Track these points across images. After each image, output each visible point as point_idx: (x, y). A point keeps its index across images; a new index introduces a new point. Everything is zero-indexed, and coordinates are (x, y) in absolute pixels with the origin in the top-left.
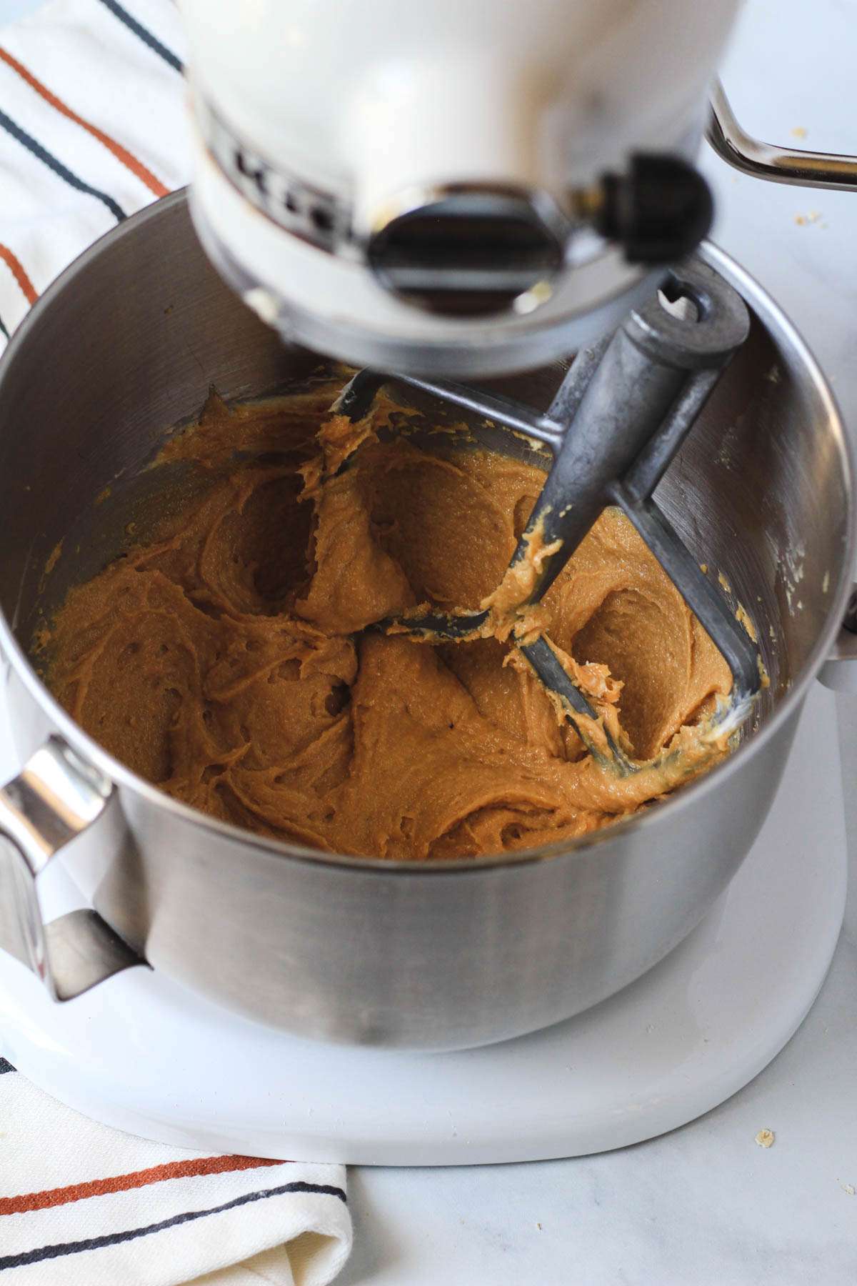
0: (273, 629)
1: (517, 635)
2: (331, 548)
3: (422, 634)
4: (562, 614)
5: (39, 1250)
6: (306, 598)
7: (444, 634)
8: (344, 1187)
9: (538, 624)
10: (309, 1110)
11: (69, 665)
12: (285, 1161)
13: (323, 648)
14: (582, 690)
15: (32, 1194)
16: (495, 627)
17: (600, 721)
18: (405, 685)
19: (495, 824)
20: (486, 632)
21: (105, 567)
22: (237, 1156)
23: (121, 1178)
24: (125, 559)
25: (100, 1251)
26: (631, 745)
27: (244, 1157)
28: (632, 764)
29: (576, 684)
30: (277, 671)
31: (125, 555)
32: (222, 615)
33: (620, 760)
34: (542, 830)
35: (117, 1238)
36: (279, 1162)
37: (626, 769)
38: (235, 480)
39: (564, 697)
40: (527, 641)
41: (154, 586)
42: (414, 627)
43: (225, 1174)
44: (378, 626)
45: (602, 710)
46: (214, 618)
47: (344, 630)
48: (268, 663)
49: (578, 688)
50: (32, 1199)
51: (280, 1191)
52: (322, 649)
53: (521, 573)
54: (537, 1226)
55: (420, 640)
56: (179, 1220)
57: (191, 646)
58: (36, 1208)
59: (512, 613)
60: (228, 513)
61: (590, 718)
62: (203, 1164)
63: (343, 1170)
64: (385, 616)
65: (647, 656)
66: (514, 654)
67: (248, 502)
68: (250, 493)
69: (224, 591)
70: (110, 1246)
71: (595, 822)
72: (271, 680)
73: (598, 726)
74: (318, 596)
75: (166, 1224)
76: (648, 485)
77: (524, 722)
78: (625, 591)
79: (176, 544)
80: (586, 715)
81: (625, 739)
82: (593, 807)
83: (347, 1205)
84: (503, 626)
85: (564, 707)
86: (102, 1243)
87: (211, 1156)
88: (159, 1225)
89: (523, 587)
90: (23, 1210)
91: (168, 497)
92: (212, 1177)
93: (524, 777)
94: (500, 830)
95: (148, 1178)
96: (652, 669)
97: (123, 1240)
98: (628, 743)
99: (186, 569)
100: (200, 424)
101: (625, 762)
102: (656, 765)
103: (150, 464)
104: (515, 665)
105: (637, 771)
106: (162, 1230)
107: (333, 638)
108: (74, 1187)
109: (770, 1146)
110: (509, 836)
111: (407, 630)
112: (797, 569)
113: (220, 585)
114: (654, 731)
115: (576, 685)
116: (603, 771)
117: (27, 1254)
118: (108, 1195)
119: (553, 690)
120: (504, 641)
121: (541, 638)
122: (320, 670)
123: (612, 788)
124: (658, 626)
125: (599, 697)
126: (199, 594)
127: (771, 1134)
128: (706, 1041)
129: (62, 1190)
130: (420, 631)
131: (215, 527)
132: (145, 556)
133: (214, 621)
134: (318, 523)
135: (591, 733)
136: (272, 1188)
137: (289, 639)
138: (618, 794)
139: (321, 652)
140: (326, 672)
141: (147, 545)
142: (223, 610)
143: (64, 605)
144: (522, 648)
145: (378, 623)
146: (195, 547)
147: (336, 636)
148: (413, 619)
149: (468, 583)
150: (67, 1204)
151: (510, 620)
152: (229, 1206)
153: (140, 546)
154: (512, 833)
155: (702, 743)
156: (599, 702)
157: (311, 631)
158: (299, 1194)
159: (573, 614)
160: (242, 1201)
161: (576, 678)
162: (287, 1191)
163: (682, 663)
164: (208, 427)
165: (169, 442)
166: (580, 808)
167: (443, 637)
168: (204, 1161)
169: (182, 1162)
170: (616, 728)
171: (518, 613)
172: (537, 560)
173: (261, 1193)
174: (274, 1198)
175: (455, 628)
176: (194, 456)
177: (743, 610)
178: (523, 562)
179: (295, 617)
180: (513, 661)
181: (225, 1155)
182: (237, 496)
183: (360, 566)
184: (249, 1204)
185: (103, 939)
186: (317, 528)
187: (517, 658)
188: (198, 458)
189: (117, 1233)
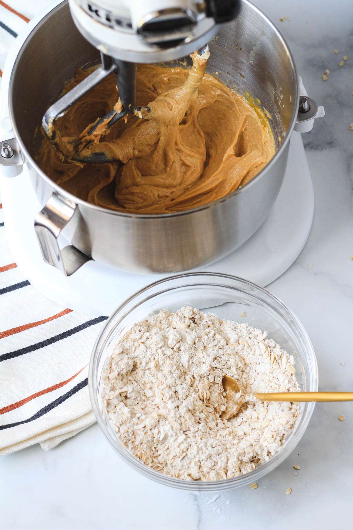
112: (281, 95)
185: (77, 253)
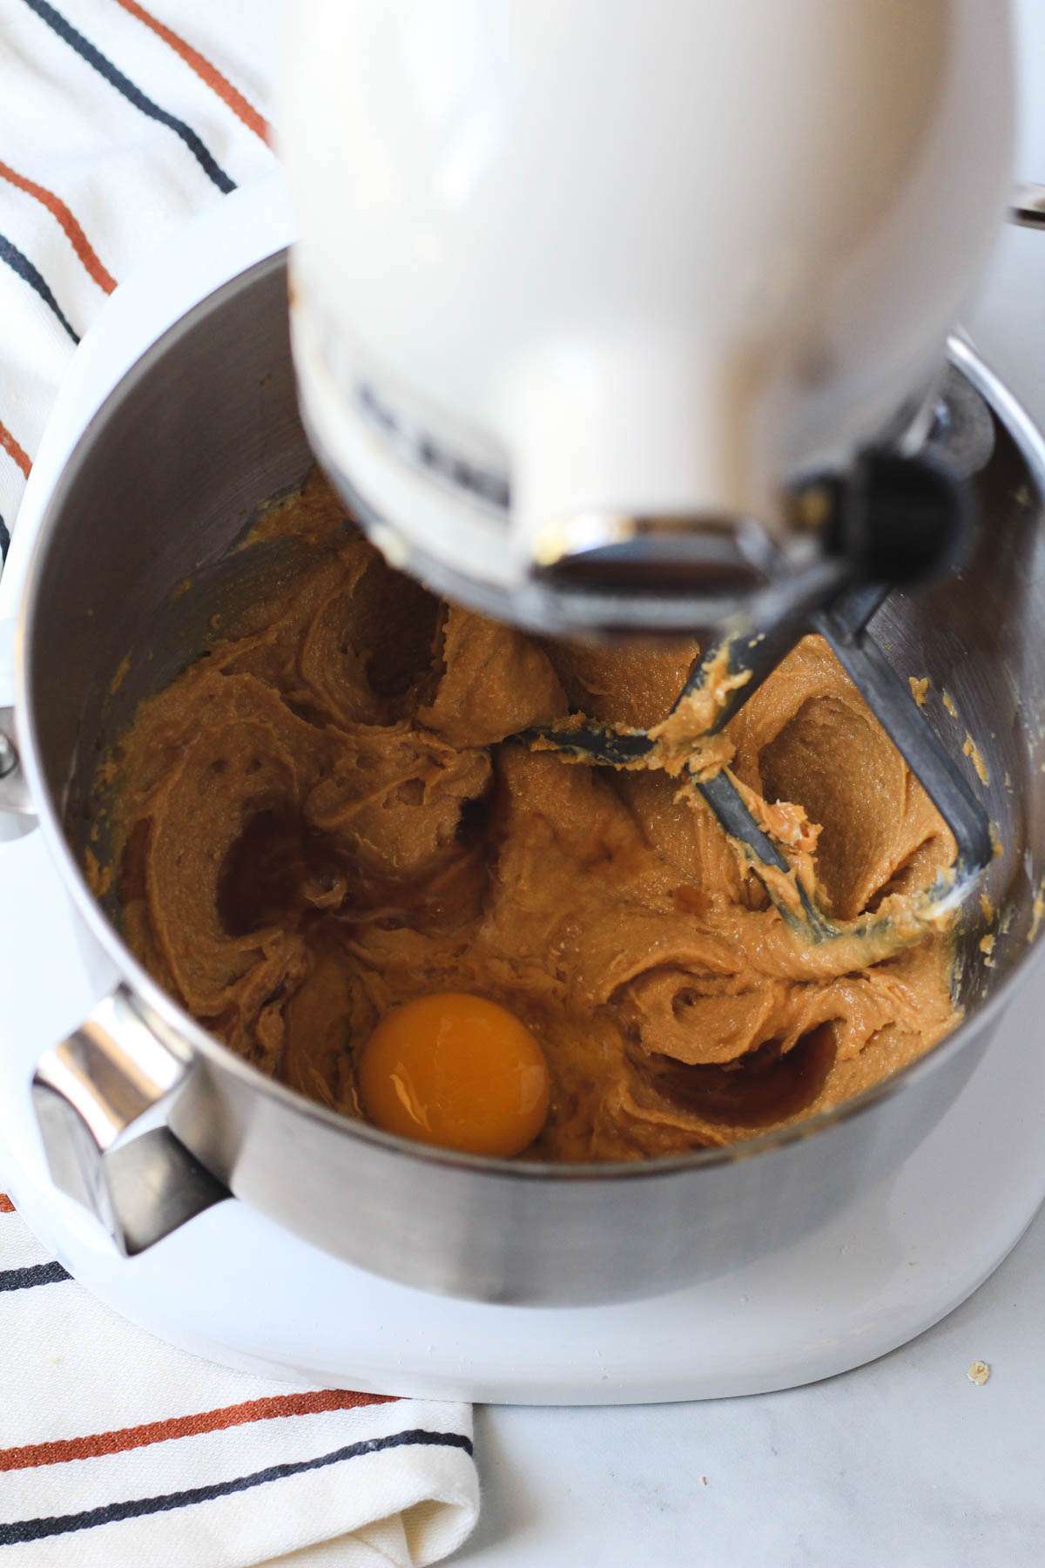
0: (390, 743)
1: (692, 770)
2: (462, 645)
3: (574, 754)
4: (747, 722)
5: (103, 1508)
6: (431, 704)
7: (601, 756)
8: (470, 1435)
9: (719, 757)
10: (429, 1348)
11: (138, 798)
12: (399, 1398)
13: (452, 766)
14: (771, 836)
15: (94, 1436)
16: (665, 757)
17: (792, 874)
18: (552, 808)
19: (664, 990)
20: (654, 762)
21: (183, 671)
22: (341, 1391)
23: (201, 1417)
24: (208, 658)
25: (177, 1513)
26: (829, 901)
27: (349, 1392)
28: (830, 927)
29: (764, 828)
30: (396, 793)
31: (208, 654)
32: (328, 725)
33: (815, 922)
34: (718, 996)
35: (196, 1496)
36: (392, 1399)
37: (823, 933)
38: (345, 555)
39: (748, 846)
40: (704, 777)
41: (244, 690)
42: (566, 744)
43: (326, 1414)
44: (520, 737)
45: (796, 860)
46: (317, 727)
47: (478, 743)
48: (386, 783)
49: (766, 834)
50: (94, 1442)
51: (392, 1441)
52: (449, 767)
53: (699, 704)
54: (701, 1480)
55: (572, 761)
56: (271, 1474)
57: (289, 760)
58: (98, 1453)
59: (687, 744)
60: (336, 595)
61: (780, 871)
62: (300, 1401)
63: (469, 1410)
64: (529, 726)
65: (851, 778)
66: (687, 791)
67: (360, 583)
68: (363, 571)
69: (330, 693)
70: (188, 1506)
71: (783, 993)
72: (387, 805)
73: (789, 881)
74: (446, 703)
75: (256, 1479)
76: (861, 617)
77: (698, 860)
78: (826, 698)
79: (271, 638)
80: (775, 866)
81: (821, 893)
82: (781, 975)
83: (473, 1458)
84: (675, 758)
85: (748, 857)
86: (179, 1501)
87: (309, 1390)
88: (248, 1478)
89: (701, 721)
90: (83, 1456)
91: (262, 579)
92: (311, 1416)
93: (699, 930)
94: (671, 996)
95: (234, 1417)
96: (857, 794)
97: (204, 1499)
98: (826, 900)
99: (283, 665)
100: (303, 493)
101: (822, 925)
102: (860, 932)
103: (239, 545)
104: (689, 804)
105: (837, 936)
106: (251, 1487)
107: (464, 752)
108: (145, 1427)
109: (985, 1383)
110: (681, 1003)
111: (554, 747)
113: (325, 684)
114: (858, 876)
115: (765, 831)
116: (795, 936)
117: (89, 1514)
118: (186, 1438)
119: (735, 836)
120: (676, 775)
121: (723, 772)
122: (448, 792)
123: (805, 957)
124: (866, 743)
125: (792, 844)
126: (300, 695)
127: (986, 1367)
128: (911, 1264)
129: (131, 1430)
130: (571, 749)
131: (320, 613)
132: (232, 652)
133: (317, 730)
134: (448, 614)
135: (781, 890)
136: (383, 1435)
137: (410, 753)
138: (812, 965)
139: (449, 770)
140: (454, 794)
141: (235, 640)
142: (330, 718)
143: (133, 724)
144: (699, 786)
145: (520, 734)
146: (295, 639)
147: (468, 748)
148: (564, 734)
149: (630, 673)
150: (135, 1449)
151: (685, 752)
152: (331, 1459)
153: (226, 641)
154: (685, 999)
155: (918, 919)
156: (791, 850)
157: (436, 745)
158: (416, 1447)
159: (761, 724)
160: (346, 1453)
161: (764, 821)
162: (402, 1443)
163: (894, 794)
164: (311, 499)
165: (263, 519)
166: (765, 975)
167: (600, 760)
168: (302, 1397)
169: (274, 1399)
170: (811, 881)
171: (694, 745)
172: (720, 694)
173: (371, 1444)
174: (387, 1451)
175: (616, 751)
176: (295, 532)
177: (973, 743)
178: (702, 691)
179: (417, 726)
180: (686, 799)
181: (327, 1389)
182: (346, 576)
183: (499, 668)
184: (357, 1458)
186: (446, 621)
187: (692, 795)
188: (299, 533)
189: (197, 1488)
